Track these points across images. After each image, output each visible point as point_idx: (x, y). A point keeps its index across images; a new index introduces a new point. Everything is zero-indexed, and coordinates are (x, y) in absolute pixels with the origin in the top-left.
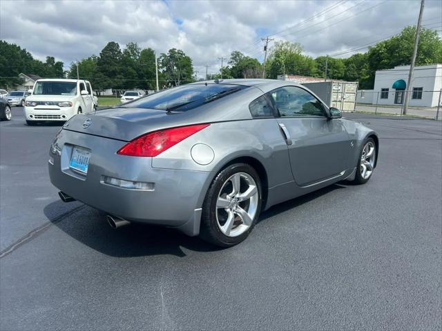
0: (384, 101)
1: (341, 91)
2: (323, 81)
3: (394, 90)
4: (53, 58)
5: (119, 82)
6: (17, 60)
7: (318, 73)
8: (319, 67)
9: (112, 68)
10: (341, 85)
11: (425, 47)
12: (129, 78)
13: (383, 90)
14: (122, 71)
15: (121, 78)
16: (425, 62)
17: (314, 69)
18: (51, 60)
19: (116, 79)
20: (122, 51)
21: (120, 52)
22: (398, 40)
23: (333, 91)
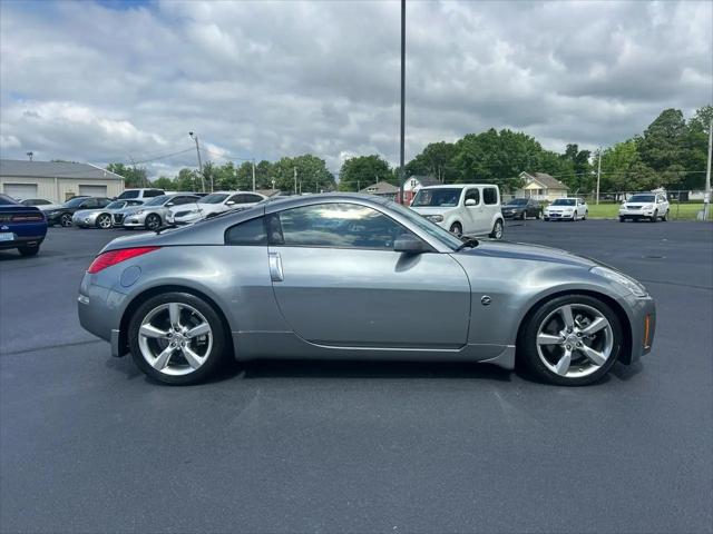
4: (576, 146)
5: (673, 176)
6: (520, 155)
9: (661, 154)
12: (693, 169)
14: (683, 157)
15: (677, 170)
18: (572, 149)
19: (667, 173)
20: (686, 123)
21: (683, 125)
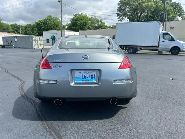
0: (48, 44)
1: (37, 40)
2: (20, 35)
3: (51, 39)
7: (13, 31)
8: (13, 28)
10: (36, 37)
11: (56, 24)
13: (47, 39)
16: (57, 29)
17: (11, 30)
22: (46, 19)
23: (33, 40)
